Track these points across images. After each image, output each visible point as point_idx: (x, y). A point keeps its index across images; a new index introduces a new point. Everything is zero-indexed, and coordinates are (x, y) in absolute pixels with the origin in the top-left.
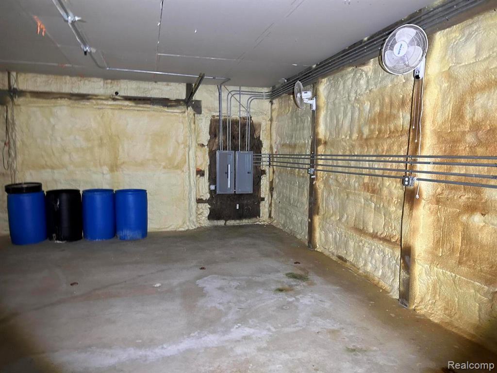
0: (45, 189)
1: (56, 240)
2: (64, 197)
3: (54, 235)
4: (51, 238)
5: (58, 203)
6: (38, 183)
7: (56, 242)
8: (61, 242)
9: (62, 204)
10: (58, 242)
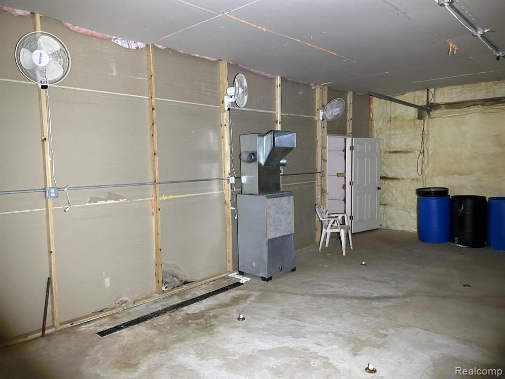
0: (451, 194)
1: (458, 243)
2: (469, 203)
3: (456, 238)
4: (453, 241)
5: (462, 208)
6: (445, 188)
7: (457, 245)
8: (462, 246)
9: (467, 209)
10: (460, 245)
